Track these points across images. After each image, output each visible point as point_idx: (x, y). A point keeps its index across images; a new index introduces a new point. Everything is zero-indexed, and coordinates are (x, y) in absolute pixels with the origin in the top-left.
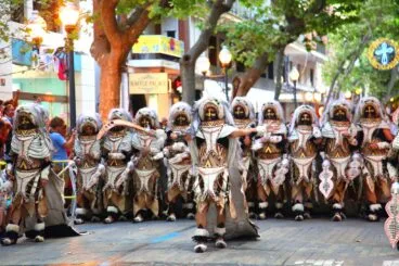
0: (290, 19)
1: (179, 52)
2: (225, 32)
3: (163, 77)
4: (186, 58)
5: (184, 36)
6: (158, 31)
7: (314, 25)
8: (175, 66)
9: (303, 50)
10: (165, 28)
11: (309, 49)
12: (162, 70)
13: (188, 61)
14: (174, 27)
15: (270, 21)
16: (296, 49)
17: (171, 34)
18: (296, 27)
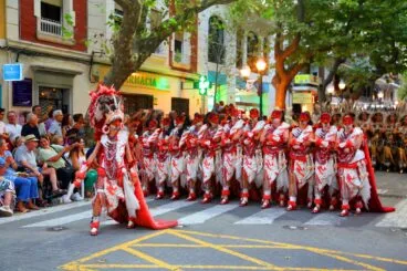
0: (378, 66)
1: (318, 84)
2: (344, 72)
3: (310, 95)
4: (321, 86)
5: (322, 75)
6: (308, 72)
7: (391, 69)
8: (315, 90)
9: (385, 82)
10: (312, 71)
11: (388, 81)
12: (309, 92)
13: (322, 88)
14: (317, 70)
15: (367, 68)
16: (381, 81)
17: (315, 74)
18: (381, 70)
